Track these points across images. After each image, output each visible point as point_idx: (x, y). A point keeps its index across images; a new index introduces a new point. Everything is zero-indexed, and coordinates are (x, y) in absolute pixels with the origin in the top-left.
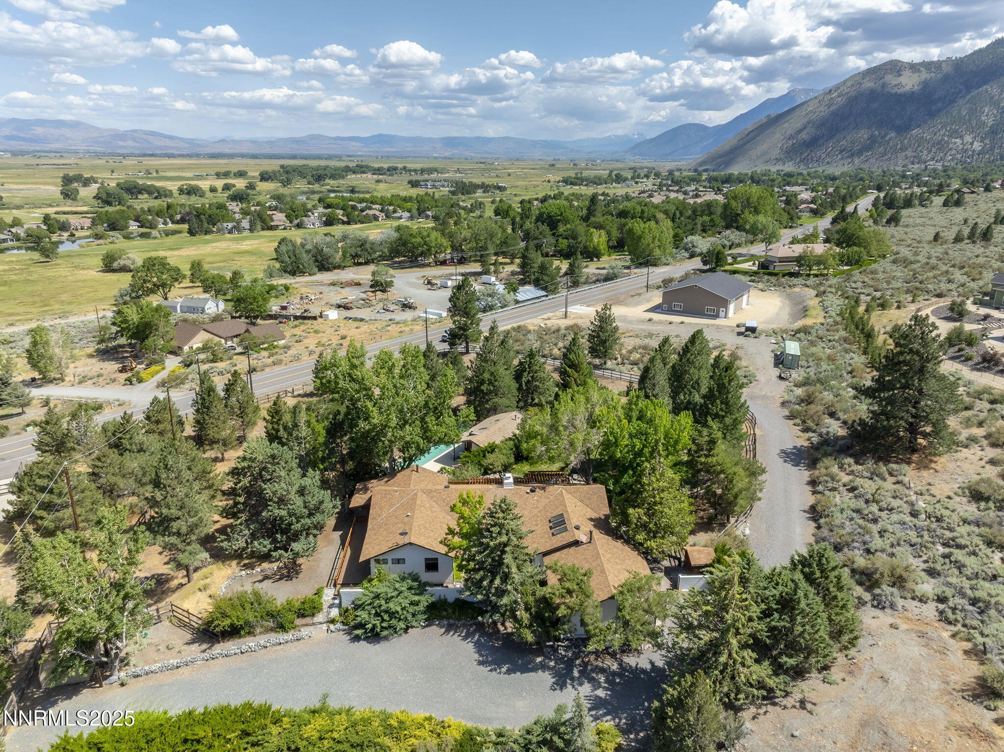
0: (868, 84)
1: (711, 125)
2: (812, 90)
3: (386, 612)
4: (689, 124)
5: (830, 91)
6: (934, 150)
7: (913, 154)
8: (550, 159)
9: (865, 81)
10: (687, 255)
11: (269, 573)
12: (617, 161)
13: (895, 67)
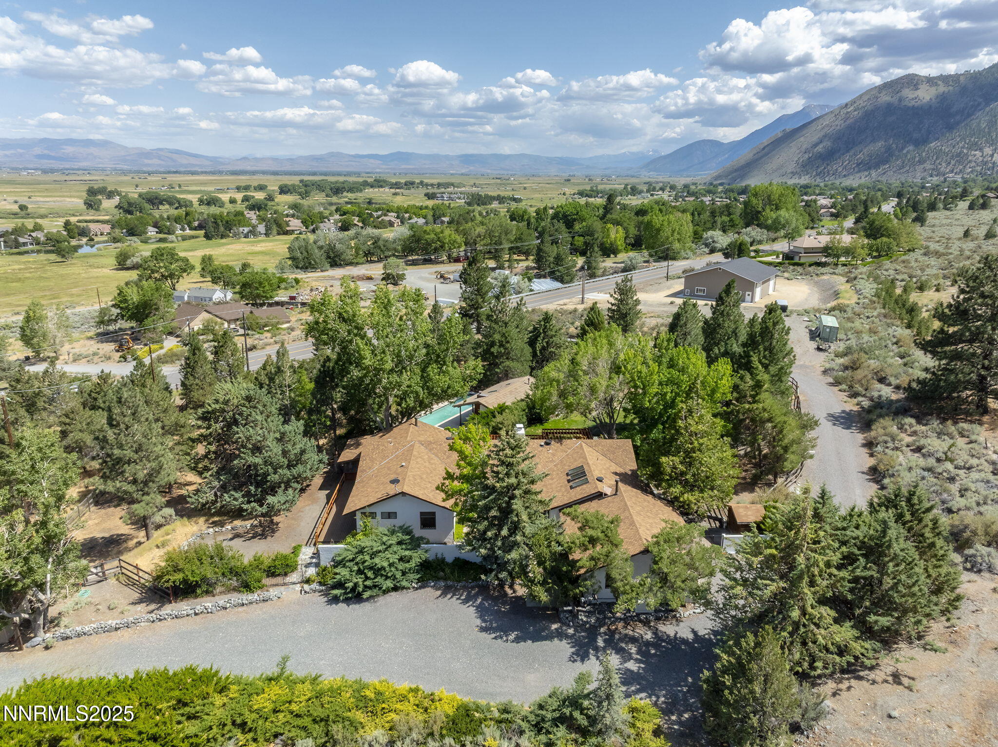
0: (885, 98)
1: (726, 142)
2: (827, 106)
3: (371, 568)
4: (704, 141)
5: (846, 105)
6: (953, 162)
7: (932, 167)
8: (566, 175)
9: (881, 95)
10: (707, 250)
11: (241, 531)
12: (632, 177)
13: (912, 81)
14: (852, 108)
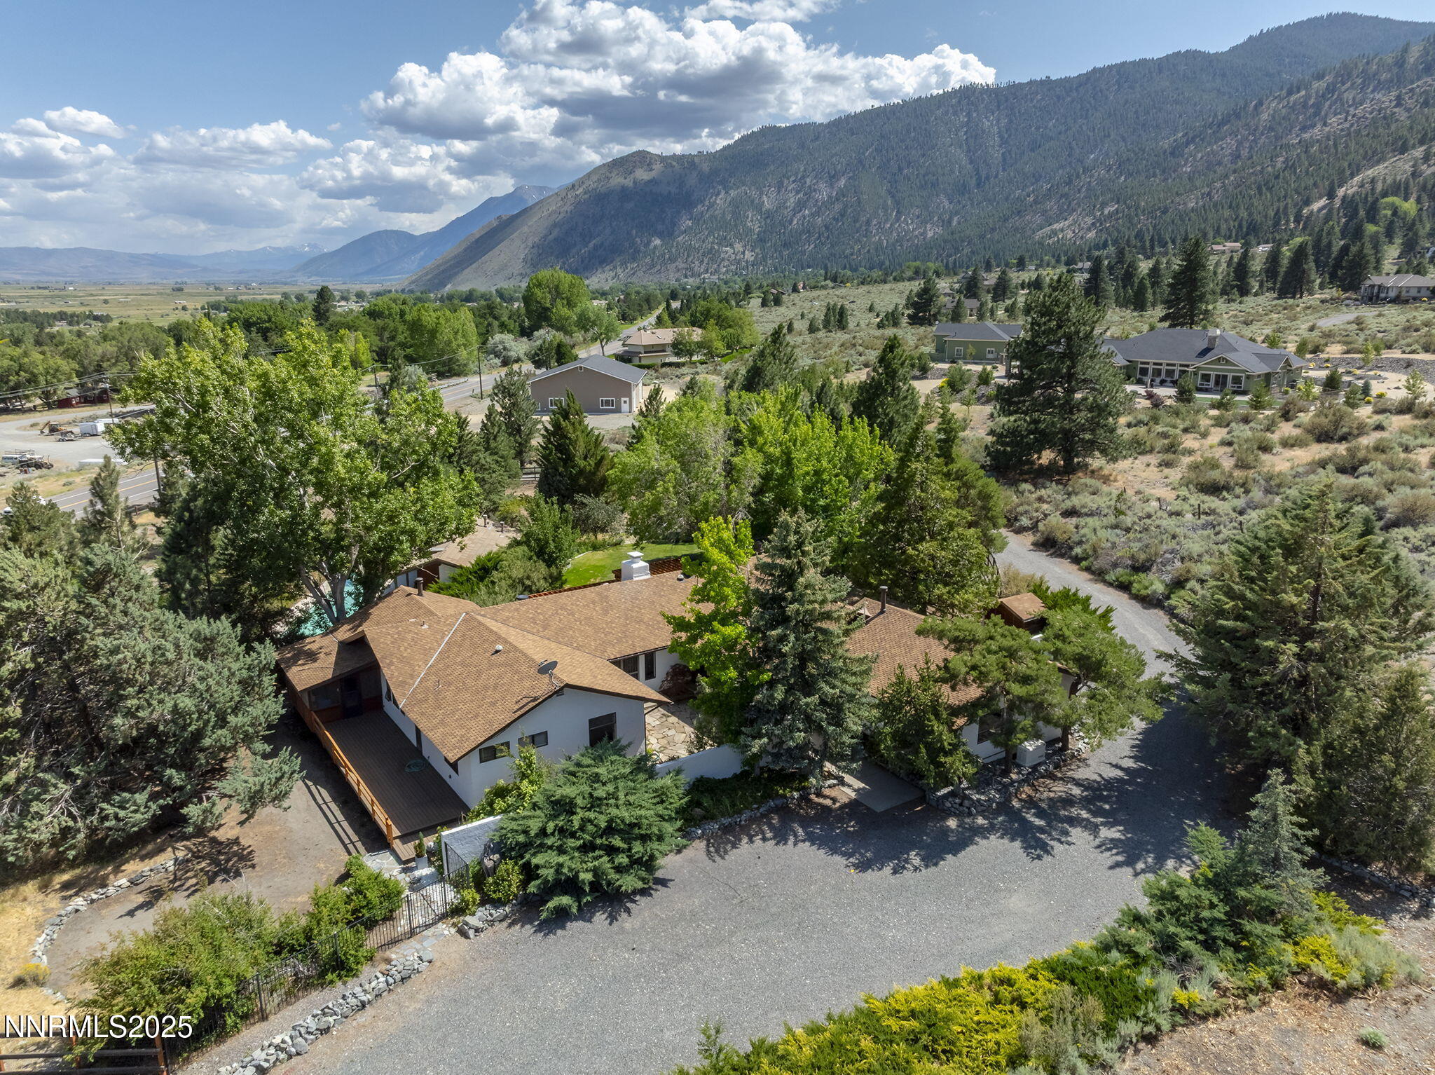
0: (617, 180)
1: (417, 233)
2: (543, 188)
4: (386, 232)
5: (573, 186)
6: (706, 260)
7: (685, 265)
8: (171, 282)
10: (498, 361)
12: (283, 284)
13: (642, 158)
14: (581, 190)
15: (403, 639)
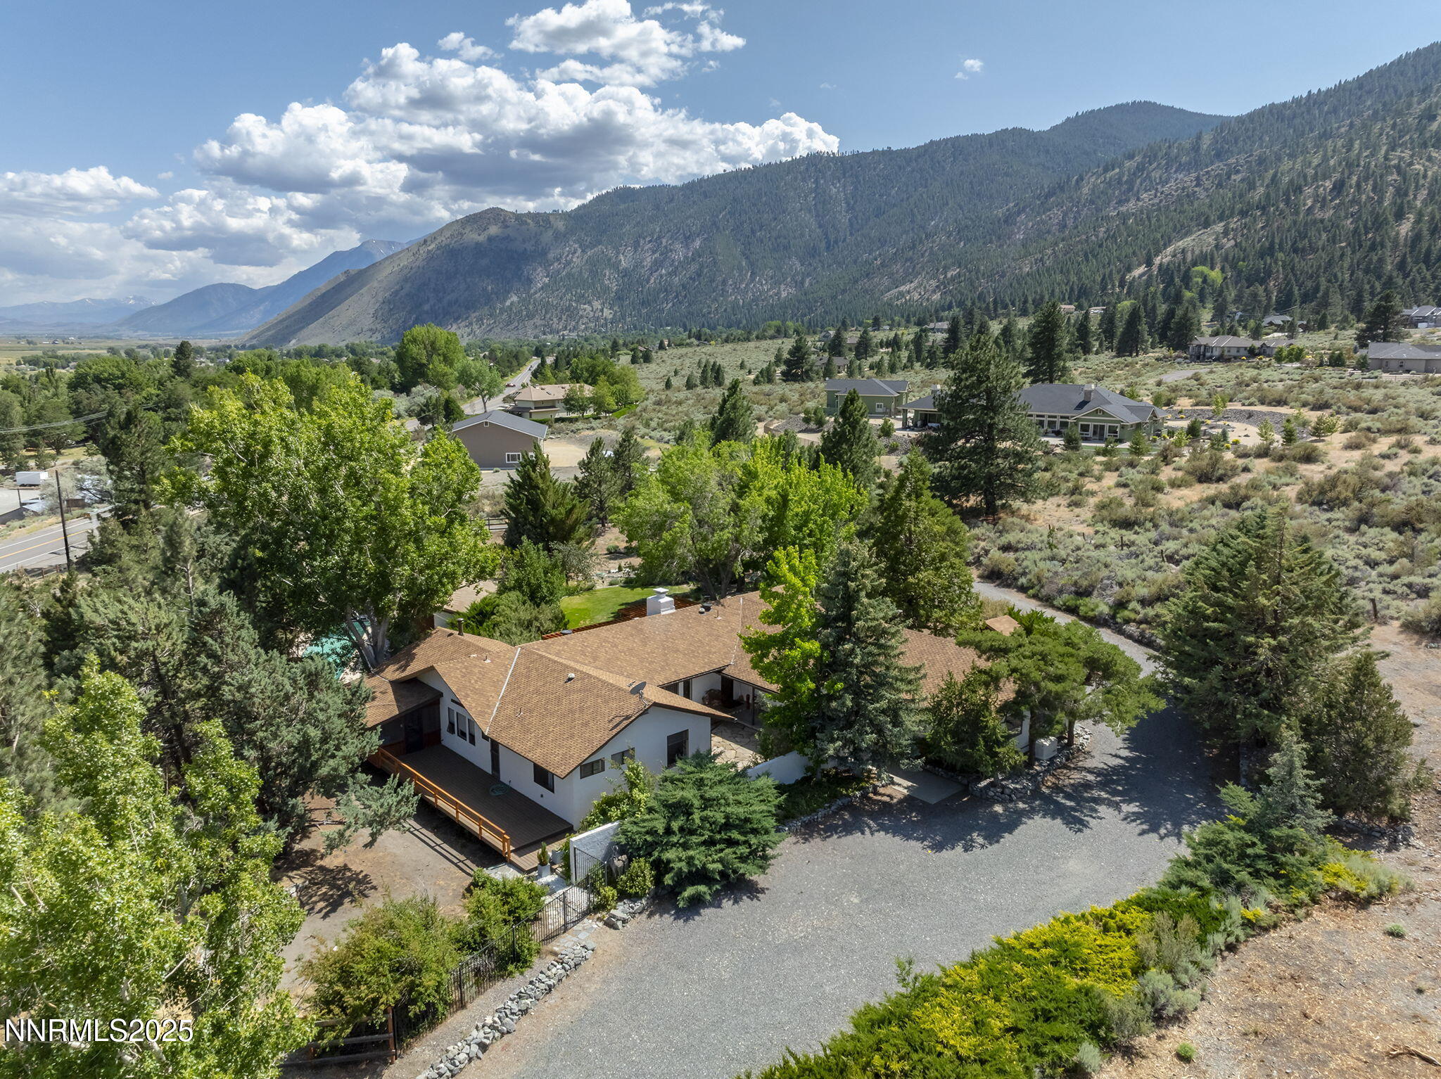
1: (256, 287)
2: (391, 243)
4: (222, 285)
5: (425, 241)
6: (564, 317)
7: (543, 322)
9: (467, 231)
12: (108, 338)
13: (498, 217)
14: (433, 246)
15: (471, 673)
